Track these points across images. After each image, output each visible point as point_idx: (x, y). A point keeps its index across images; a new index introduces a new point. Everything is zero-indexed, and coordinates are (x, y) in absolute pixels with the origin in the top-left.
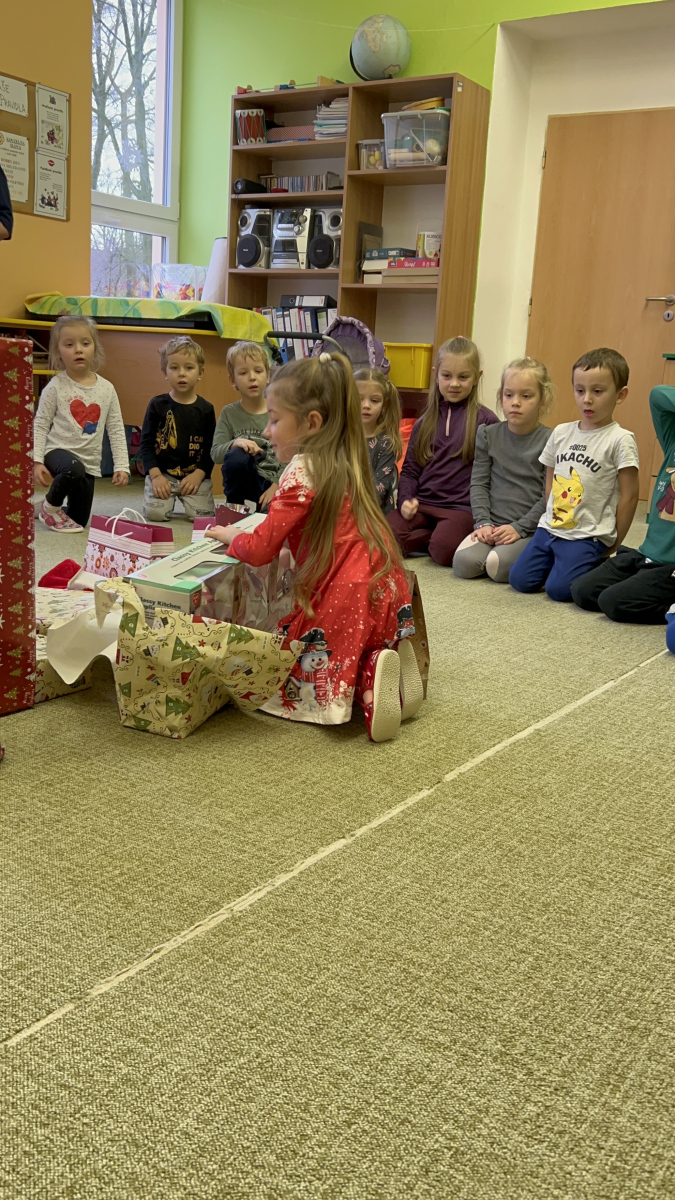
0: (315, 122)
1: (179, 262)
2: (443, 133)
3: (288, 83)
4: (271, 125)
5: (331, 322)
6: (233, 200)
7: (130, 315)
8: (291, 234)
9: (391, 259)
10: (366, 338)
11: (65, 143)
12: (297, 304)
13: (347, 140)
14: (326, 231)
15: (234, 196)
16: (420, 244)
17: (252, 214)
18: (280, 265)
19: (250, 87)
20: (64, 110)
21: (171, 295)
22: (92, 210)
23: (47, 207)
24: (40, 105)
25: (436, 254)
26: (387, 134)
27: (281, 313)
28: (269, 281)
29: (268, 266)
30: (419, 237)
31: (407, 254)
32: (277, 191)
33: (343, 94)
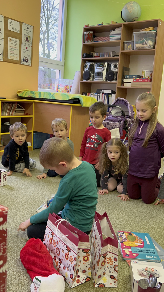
0: (110, 35)
1: (64, 78)
3: (101, 23)
4: (95, 36)
6: (82, 59)
7: (52, 98)
8: (101, 70)
9: (134, 79)
10: (127, 105)
11: (31, 42)
12: (102, 92)
13: (121, 41)
14: (112, 70)
15: (83, 58)
16: (143, 74)
17: (88, 64)
18: (97, 80)
19: (88, 25)
20: (31, 31)
21: (62, 88)
22: (39, 62)
23: (25, 62)
24: (24, 30)
25: (149, 77)
26: (135, 39)
27: (97, 95)
28: (92, 84)
29: (93, 80)
30: (143, 71)
31: (139, 77)
32: (96, 57)
33: (120, 26)
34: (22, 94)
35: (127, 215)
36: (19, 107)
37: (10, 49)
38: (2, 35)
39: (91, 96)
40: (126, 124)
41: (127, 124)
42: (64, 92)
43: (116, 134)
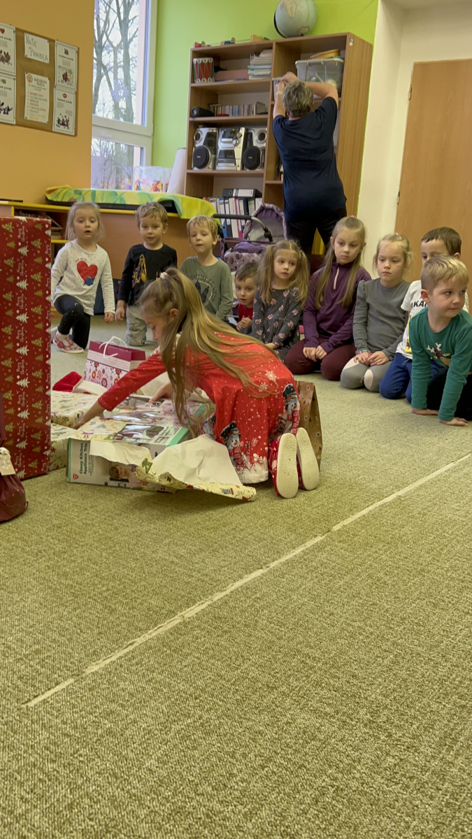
0: (249, 67)
1: (152, 165)
2: (339, 75)
3: (230, 40)
4: (217, 69)
5: (258, 208)
6: (190, 121)
7: (118, 202)
8: (231, 145)
11: (74, 82)
12: (234, 195)
13: (271, 80)
14: (255, 144)
15: (191, 119)
17: (204, 132)
18: (222, 167)
19: (203, 43)
20: (74, 59)
22: (93, 128)
23: (61, 126)
24: (58, 55)
27: (223, 201)
28: (215, 178)
32: (221, 115)
33: (269, 47)
34: (57, 196)
37: (29, 98)
38: (11, 67)
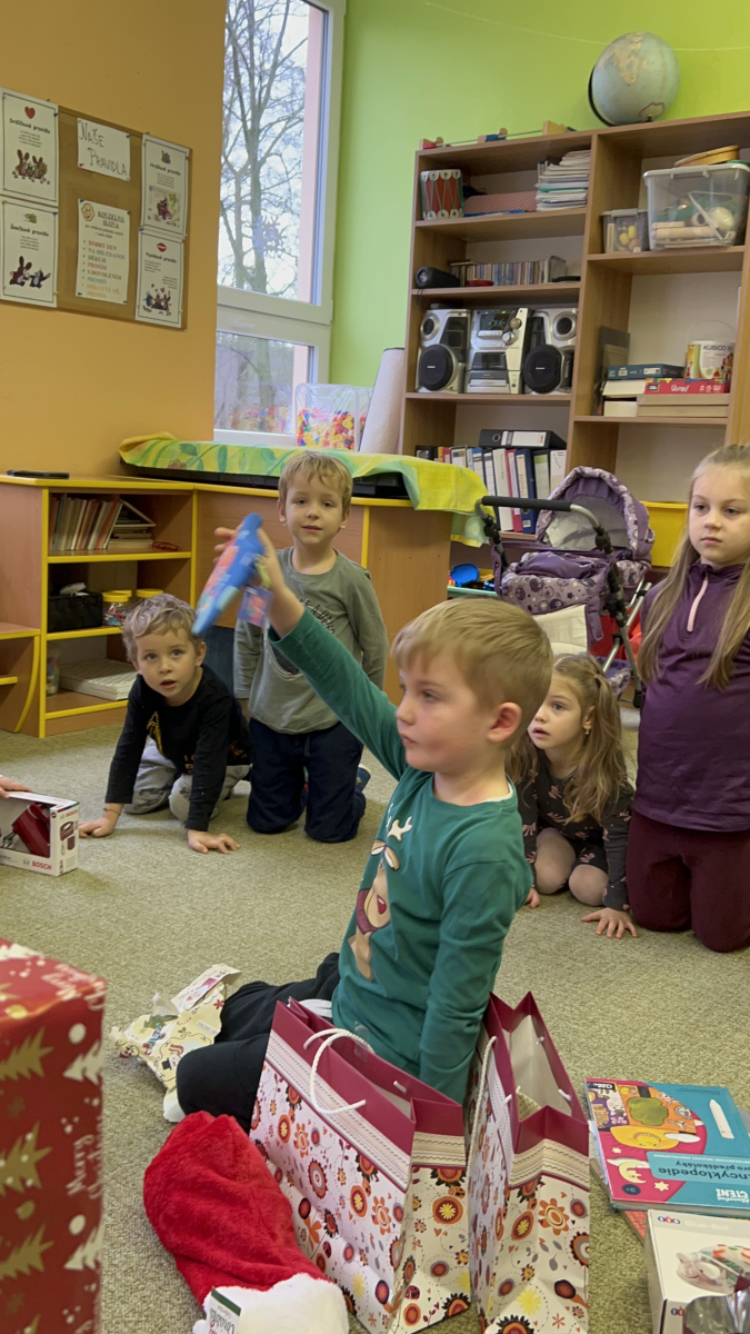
0: (537, 185)
1: (330, 382)
3: (497, 132)
4: (469, 192)
6: (413, 296)
8: (498, 344)
9: (651, 381)
10: (620, 500)
11: (181, 218)
12: (503, 443)
13: (588, 211)
14: (549, 341)
15: (416, 292)
16: (693, 358)
17: (441, 317)
18: (479, 387)
19: (440, 140)
20: (182, 172)
21: (321, 427)
22: (218, 312)
23: (154, 310)
24: (148, 165)
25: (717, 374)
26: (652, 200)
27: (480, 455)
28: (458, 407)
29: (462, 390)
30: (690, 348)
31: (672, 372)
32: (477, 284)
33: (582, 145)
34: (145, 455)
35: (629, 1003)
36: (128, 516)
37: (88, 253)
38: (48, 189)
39: (454, 459)
40: (614, 589)
41: (618, 589)
42: (331, 446)
43: (571, 635)
